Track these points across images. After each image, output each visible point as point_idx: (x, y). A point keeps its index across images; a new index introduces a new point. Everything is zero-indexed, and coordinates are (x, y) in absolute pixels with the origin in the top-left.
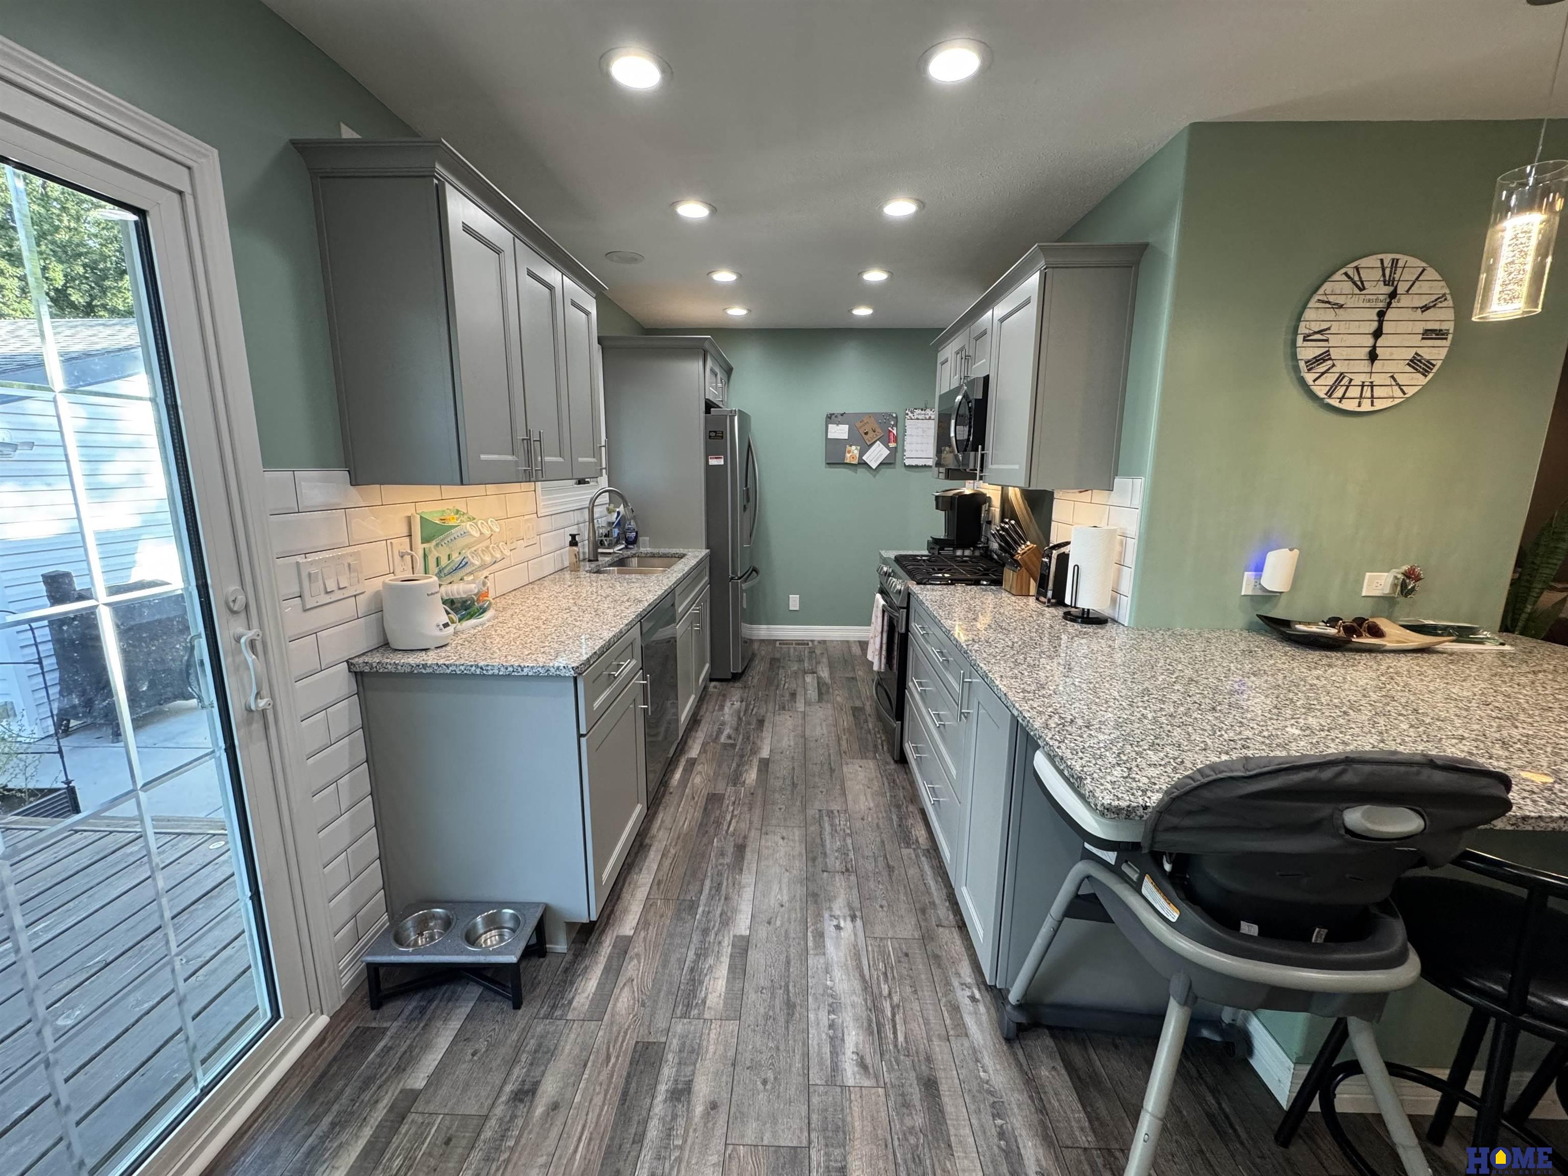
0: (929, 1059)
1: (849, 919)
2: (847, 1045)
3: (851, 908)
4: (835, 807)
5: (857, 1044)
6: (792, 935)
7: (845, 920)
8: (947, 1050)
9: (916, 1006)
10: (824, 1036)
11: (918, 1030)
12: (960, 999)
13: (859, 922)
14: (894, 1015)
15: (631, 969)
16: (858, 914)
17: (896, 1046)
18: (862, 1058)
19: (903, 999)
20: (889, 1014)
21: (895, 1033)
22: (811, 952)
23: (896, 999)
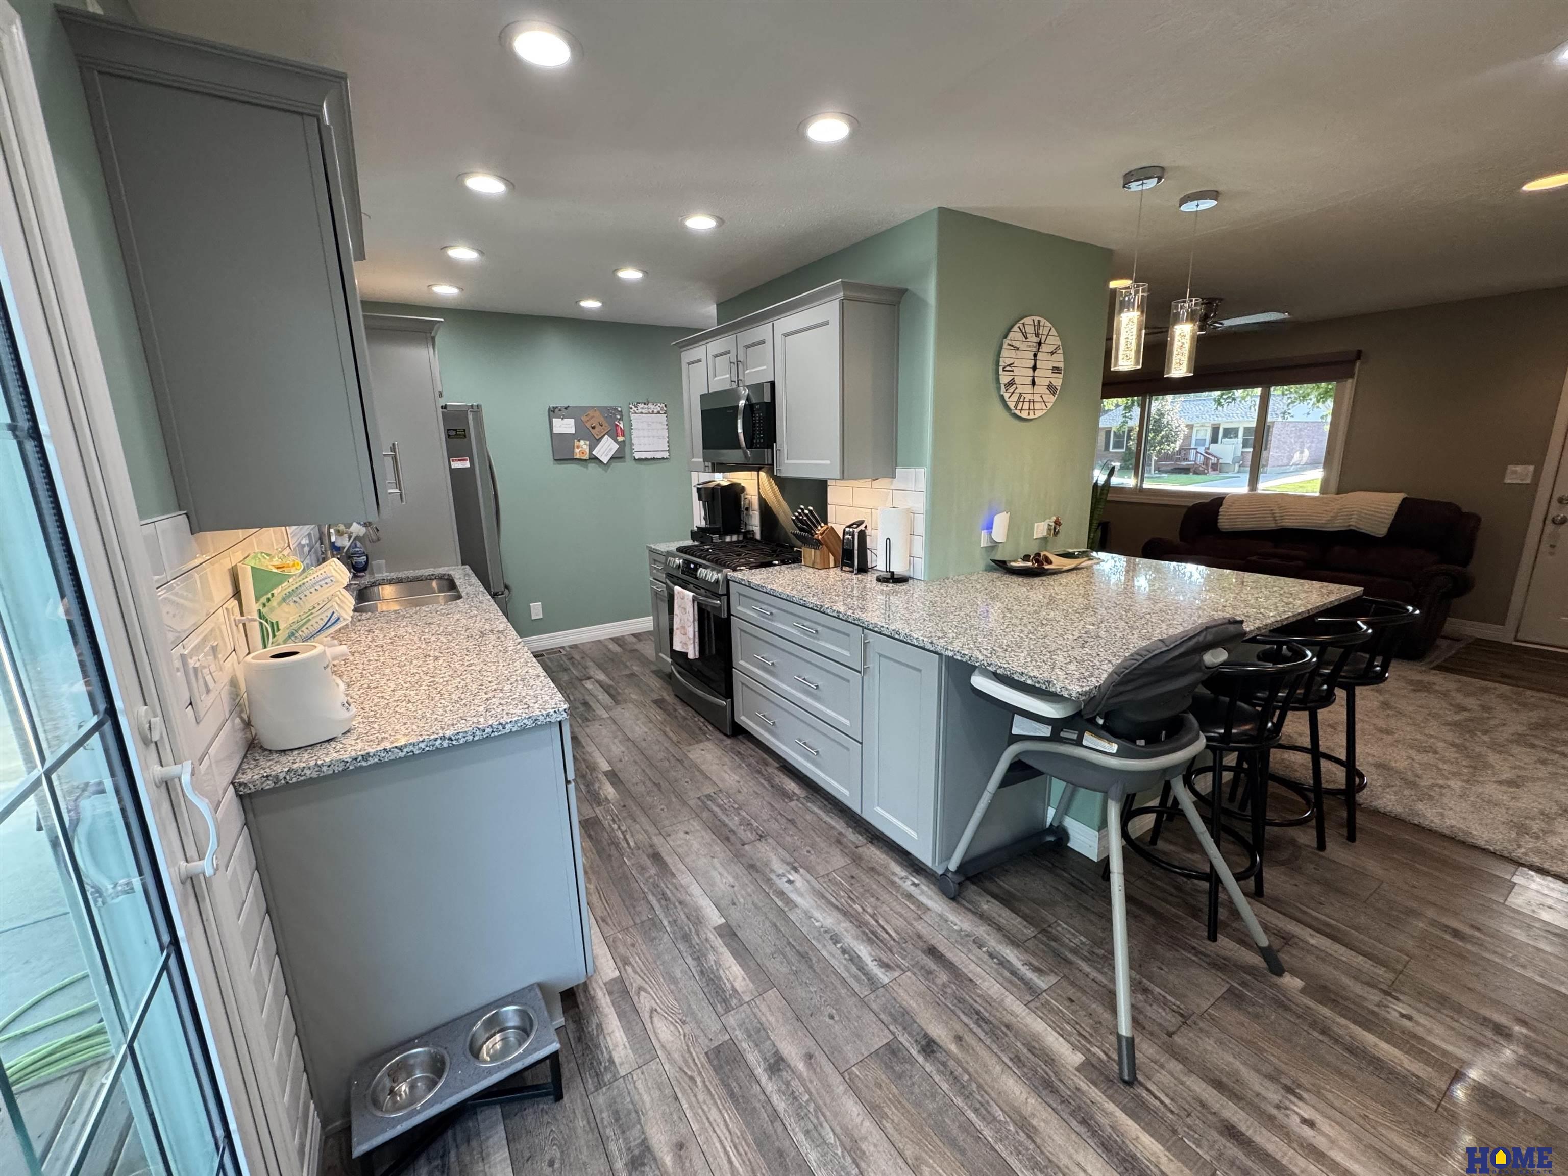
0: (920, 937)
1: (793, 872)
2: (864, 958)
3: (788, 863)
4: (709, 790)
5: (870, 954)
6: (760, 904)
7: (790, 873)
8: (926, 925)
9: (885, 908)
10: (845, 962)
11: (900, 923)
12: (908, 889)
13: (801, 870)
14: (877, 921)
15: (645, 1003)
16: (796, 865)
17: (894, 940)
18: (880, 960)
19: (875, 908)
20: (874, 923)
21: (887, 933)
22: (786, 909)
23: (869, 910)
